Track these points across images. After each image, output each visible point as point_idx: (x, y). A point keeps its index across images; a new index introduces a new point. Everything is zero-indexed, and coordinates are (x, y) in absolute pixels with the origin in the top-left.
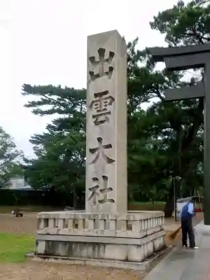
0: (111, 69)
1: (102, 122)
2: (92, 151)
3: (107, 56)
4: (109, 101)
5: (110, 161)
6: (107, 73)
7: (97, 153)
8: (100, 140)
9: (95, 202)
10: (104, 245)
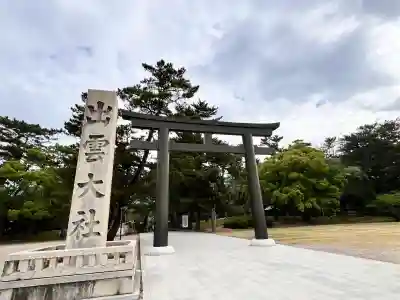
0: (108, 119)
1: (95, 160)
2: (81, 185)
3: (105, 108)
4: (104, 143)
5: (100, 195)
6: (104, 121)
7: (86, 187)
8: (91, 175)
9: (78, 237)
10: (94, 282)
